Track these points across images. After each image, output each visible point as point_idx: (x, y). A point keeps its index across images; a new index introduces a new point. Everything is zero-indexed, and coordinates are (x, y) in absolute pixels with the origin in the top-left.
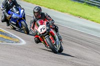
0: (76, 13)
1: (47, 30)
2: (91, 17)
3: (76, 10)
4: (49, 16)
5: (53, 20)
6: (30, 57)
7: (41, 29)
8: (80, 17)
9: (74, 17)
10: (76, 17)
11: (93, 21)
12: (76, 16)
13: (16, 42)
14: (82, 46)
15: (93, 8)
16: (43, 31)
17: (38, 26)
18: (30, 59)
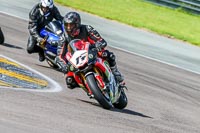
0: (163, 28)
1: (90, 60)
2: (192, 36)
3: (162, 22)
4: (96, 33)
5: (103, 41)
6: (70, 118)
7: (77, 59)
8: (170, 36)
9: (158, 36)
10: (163, 37)
11: (196, 44)
12: (163, 34)
13: (43, 87)
14: (173, 95)
15: (195, 18)
16: (82, 63)
17: (73, 52)
18: (69, 121)
